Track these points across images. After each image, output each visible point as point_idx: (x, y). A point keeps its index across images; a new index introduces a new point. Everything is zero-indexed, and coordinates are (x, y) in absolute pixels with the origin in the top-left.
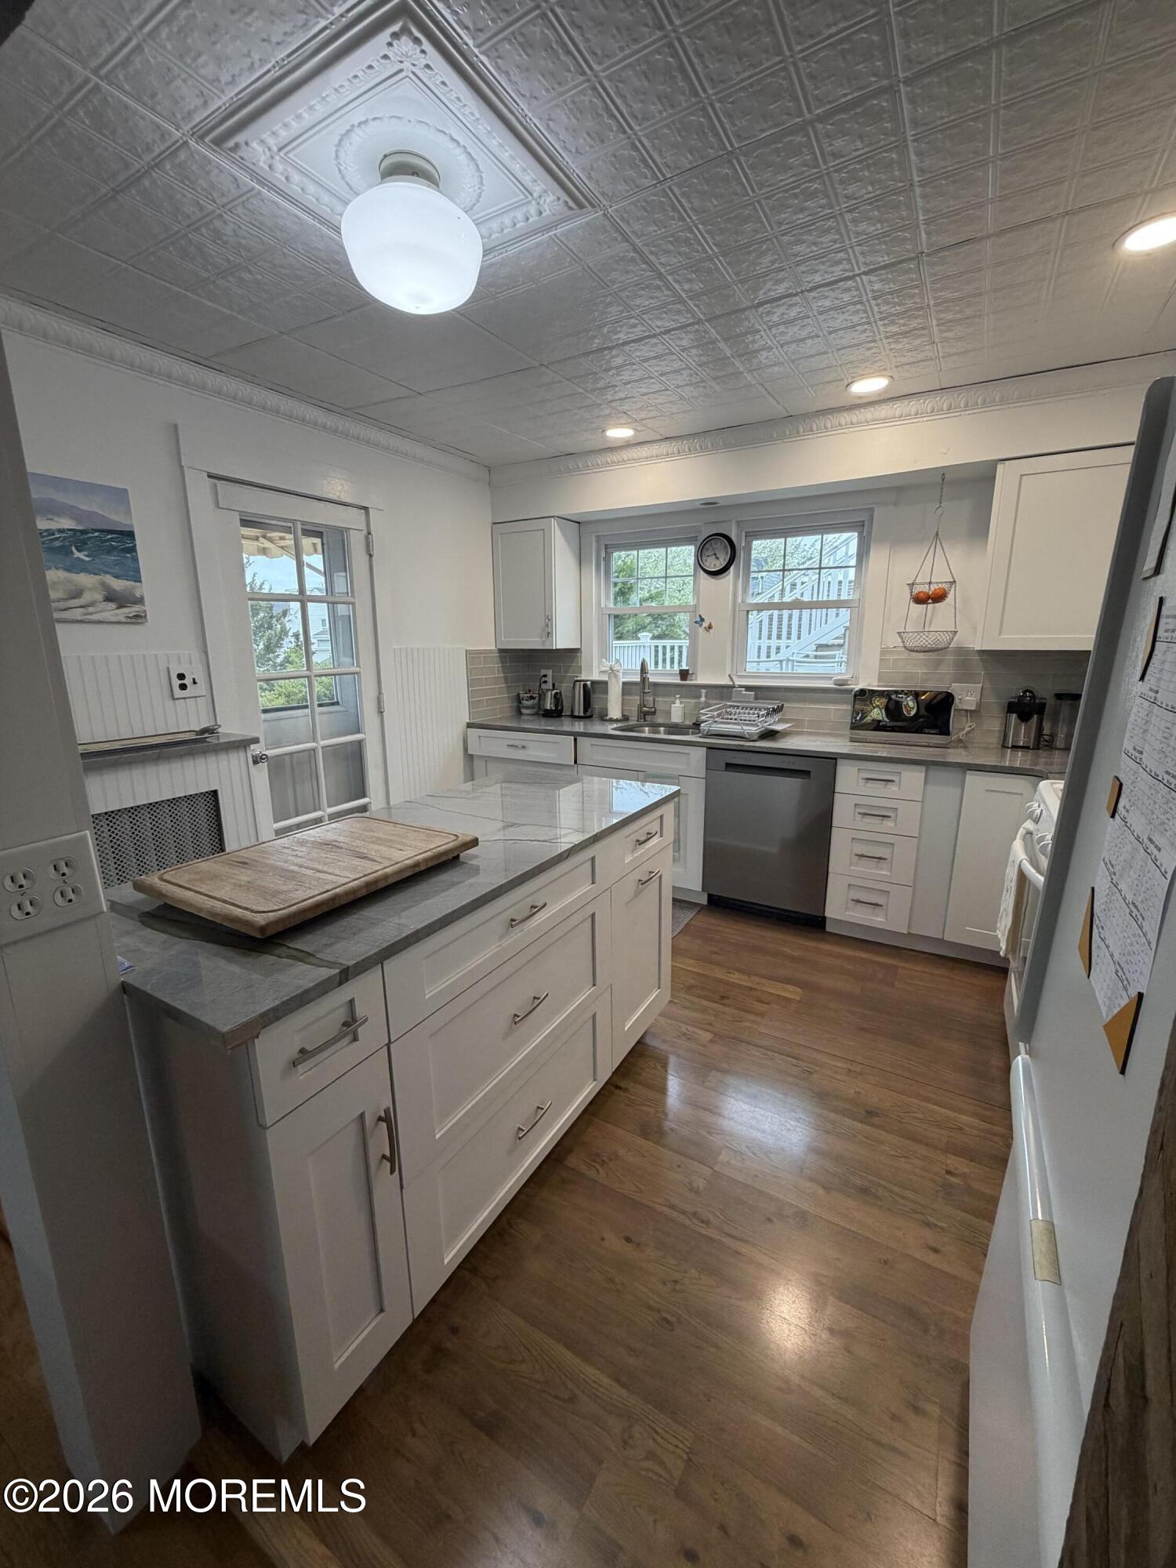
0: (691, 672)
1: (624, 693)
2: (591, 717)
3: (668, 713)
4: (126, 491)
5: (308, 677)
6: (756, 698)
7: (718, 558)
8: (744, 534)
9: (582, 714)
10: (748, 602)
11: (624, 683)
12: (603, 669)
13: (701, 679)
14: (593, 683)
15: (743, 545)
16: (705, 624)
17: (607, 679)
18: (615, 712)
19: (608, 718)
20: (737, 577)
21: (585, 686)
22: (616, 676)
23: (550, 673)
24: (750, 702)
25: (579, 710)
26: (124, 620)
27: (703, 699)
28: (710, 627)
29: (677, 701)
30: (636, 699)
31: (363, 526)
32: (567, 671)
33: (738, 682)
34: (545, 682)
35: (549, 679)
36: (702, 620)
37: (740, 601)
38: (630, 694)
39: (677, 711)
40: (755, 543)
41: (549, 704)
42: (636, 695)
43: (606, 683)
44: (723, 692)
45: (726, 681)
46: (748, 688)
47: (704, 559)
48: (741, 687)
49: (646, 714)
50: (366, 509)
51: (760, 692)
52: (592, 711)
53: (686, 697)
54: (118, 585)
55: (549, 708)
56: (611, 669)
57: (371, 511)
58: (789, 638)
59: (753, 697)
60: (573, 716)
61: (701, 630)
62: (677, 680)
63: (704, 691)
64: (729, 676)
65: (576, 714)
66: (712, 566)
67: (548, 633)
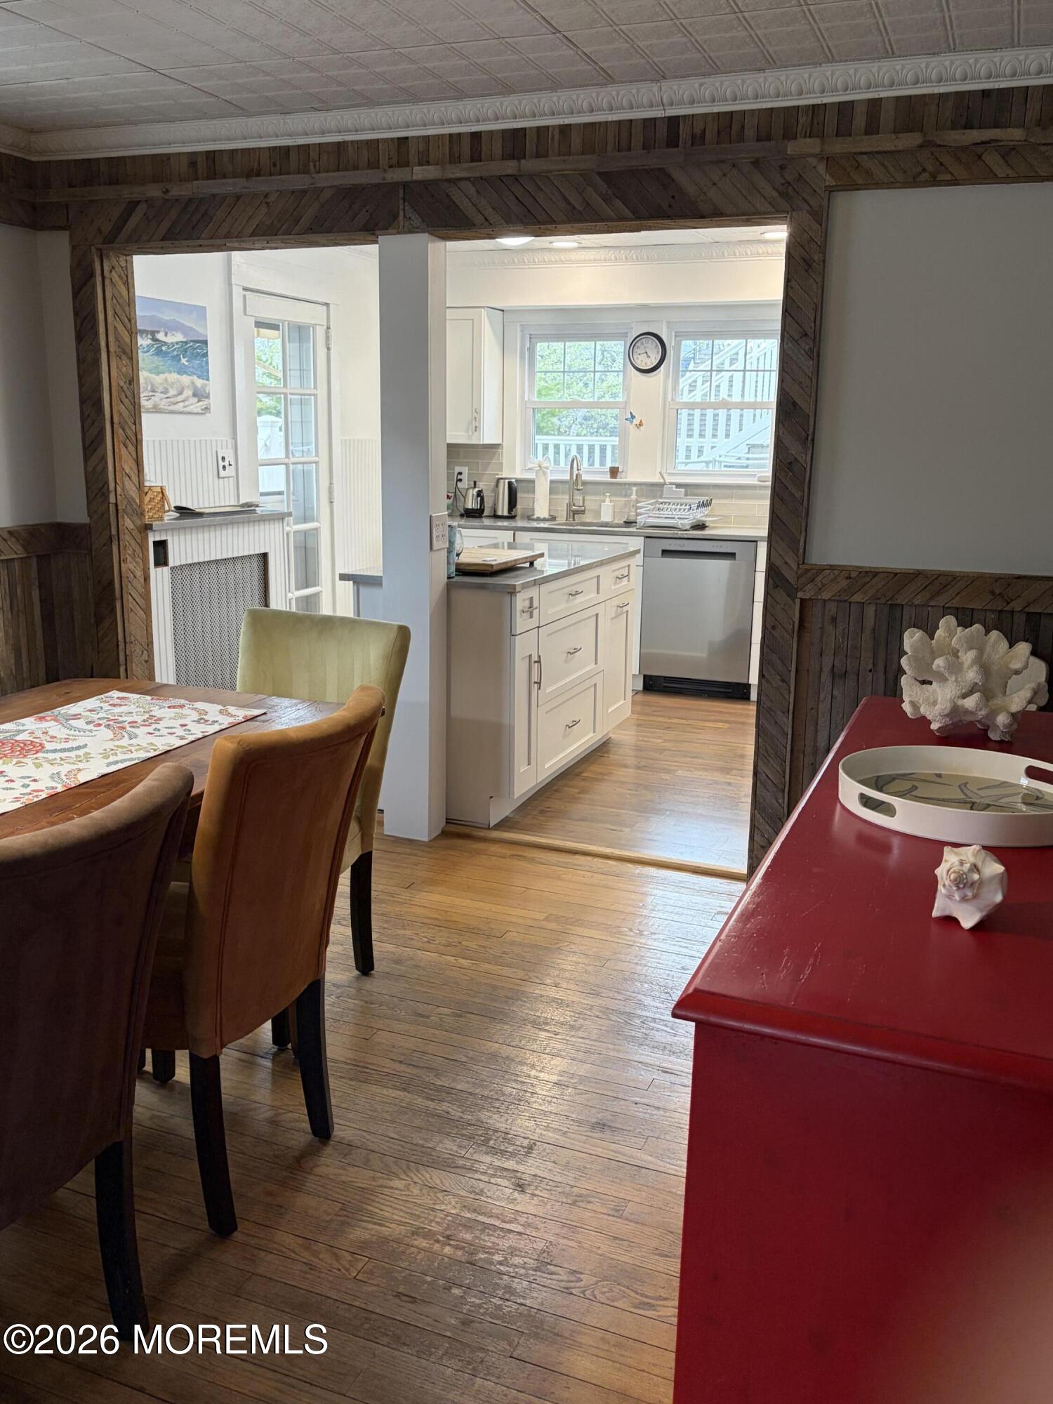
0: (620, 470)
1: (552, 491)
2: (514, 517)
3: (598, 513)
4: (205, 307)
5: (286, 464)
6: (686, 495)
7: (649, 357)
8: (673, 334)
9: (506, 513)
10: (677, 400)
11: (552, 482)
12: (530, 466)
13: (631, 475)
14: (517, 481)
15: (673, 344)
16: (636, 421)
17: (534, 477)
18: (542, 510)
19: (535, 517)
20: (667, 376)
21: (510, 484)
22: (545, 473)
23: (465, 470)
24: (681, 498)
25: (503, 510)
26: (200, 412)
27: (634, 497)
28: (641, 424)
29: (608, 499)
30: (565, 499)
31: (325, 323)
32: (486, 468)
33: (669, 479)
34: (460, 480)
35: (465, 477)
36: (633, 417)
37: (670, 399)
38: (557, 493)
39: (607, 510)
40: (683, 342)
41: (471, 504)
42: (563, 493)
43: (532, 482)
44: (654, 489)
45: (658, 479)
46: (679, 486)
47: (635, 357)
48: (671, 484)
49: (575, 513)
50: (327, 305)
51: (688, 488)
52: (516, 512)
53: (615, 495)
54: (199, 383)
55: (470, 507)
56: (540, 466)
57: (331, 307)
58: (714, 436)
59: (683, 493)
60: (496, 516)
61: (632, 428)
62: (607, 478)
63: (634, 489)
64: (660, 473)
65: (500, 513)
66: (643, 364)
67: (476, 427)
